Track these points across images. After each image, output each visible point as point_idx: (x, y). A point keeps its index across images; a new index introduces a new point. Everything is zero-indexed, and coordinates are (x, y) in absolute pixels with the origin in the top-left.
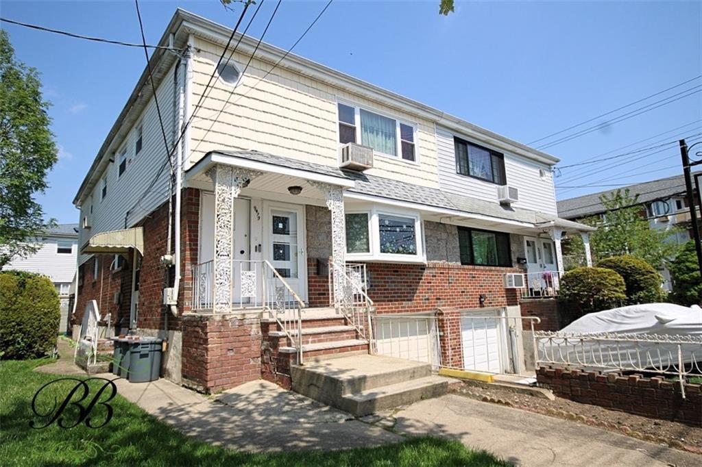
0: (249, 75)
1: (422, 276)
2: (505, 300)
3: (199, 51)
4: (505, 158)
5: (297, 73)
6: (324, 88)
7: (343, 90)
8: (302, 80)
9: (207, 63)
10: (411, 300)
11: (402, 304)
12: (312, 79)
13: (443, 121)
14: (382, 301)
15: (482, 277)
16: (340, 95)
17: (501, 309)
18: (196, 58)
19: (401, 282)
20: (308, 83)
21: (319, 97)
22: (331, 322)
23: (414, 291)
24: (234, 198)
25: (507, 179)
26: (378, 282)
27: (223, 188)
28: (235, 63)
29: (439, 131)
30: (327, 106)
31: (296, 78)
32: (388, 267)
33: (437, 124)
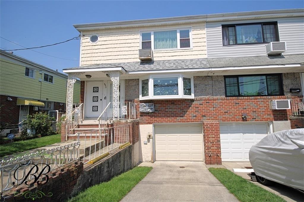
0: (101, 37)
1: (191, 105)
2: (272, 117)
3: (84, 35)
4: (278, 24)
5: (121, 28)
6: (134, 30)
7: (143, 27)
8: (123, 30)
9: (86, 39)
10: (183, 117)
11: (177, 118)
12: (128, 28)
13: (208, 20)
14: (163, 117)
15: (246, 103)
16: (142, 30)
17: (269, 123)
18: (83, 38)
19: (176, 108)
20: (126, 30)
21: (131, 34)
22: (91, 126)
23: (185, 112)
24: (74, 83)
25: (280, 37)
26: (161, 108)
27: (70, 80)
28: (96, 35)
29: (207, 26)
30: (135, 37)
31: (120, 31)
32: (168, 102)
33: (207, 22)
